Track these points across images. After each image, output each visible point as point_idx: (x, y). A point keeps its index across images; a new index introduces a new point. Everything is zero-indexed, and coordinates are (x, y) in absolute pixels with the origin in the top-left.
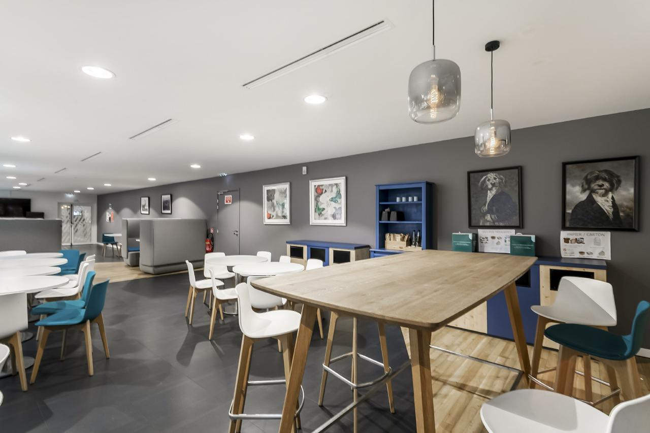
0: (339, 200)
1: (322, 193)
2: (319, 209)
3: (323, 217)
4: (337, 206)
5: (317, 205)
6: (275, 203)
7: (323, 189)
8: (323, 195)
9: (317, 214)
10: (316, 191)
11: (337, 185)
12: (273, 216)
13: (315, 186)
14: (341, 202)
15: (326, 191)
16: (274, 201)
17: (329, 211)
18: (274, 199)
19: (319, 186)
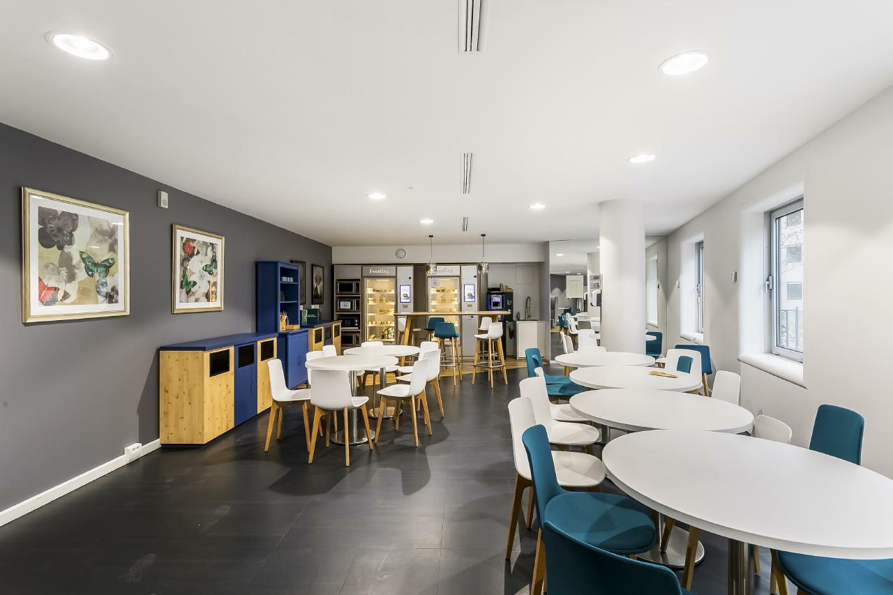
0: (214, 270)
1: (192, 255)
2: (188, 283)
3: (193, 298)
4: (212, 279)
5: (184, 276)
6: (76, 259)
7: (194, 248)
8: (195, 259)
9: (184, 290)
10: (184, 249)
11: (212, 244)
12: (66, 296)
13: (182, 238)
14: (217, 273)
15: (198, 253)
16: (74, 251)
17: (201, 288)
18: (70, 243)
19: (188, 240)
